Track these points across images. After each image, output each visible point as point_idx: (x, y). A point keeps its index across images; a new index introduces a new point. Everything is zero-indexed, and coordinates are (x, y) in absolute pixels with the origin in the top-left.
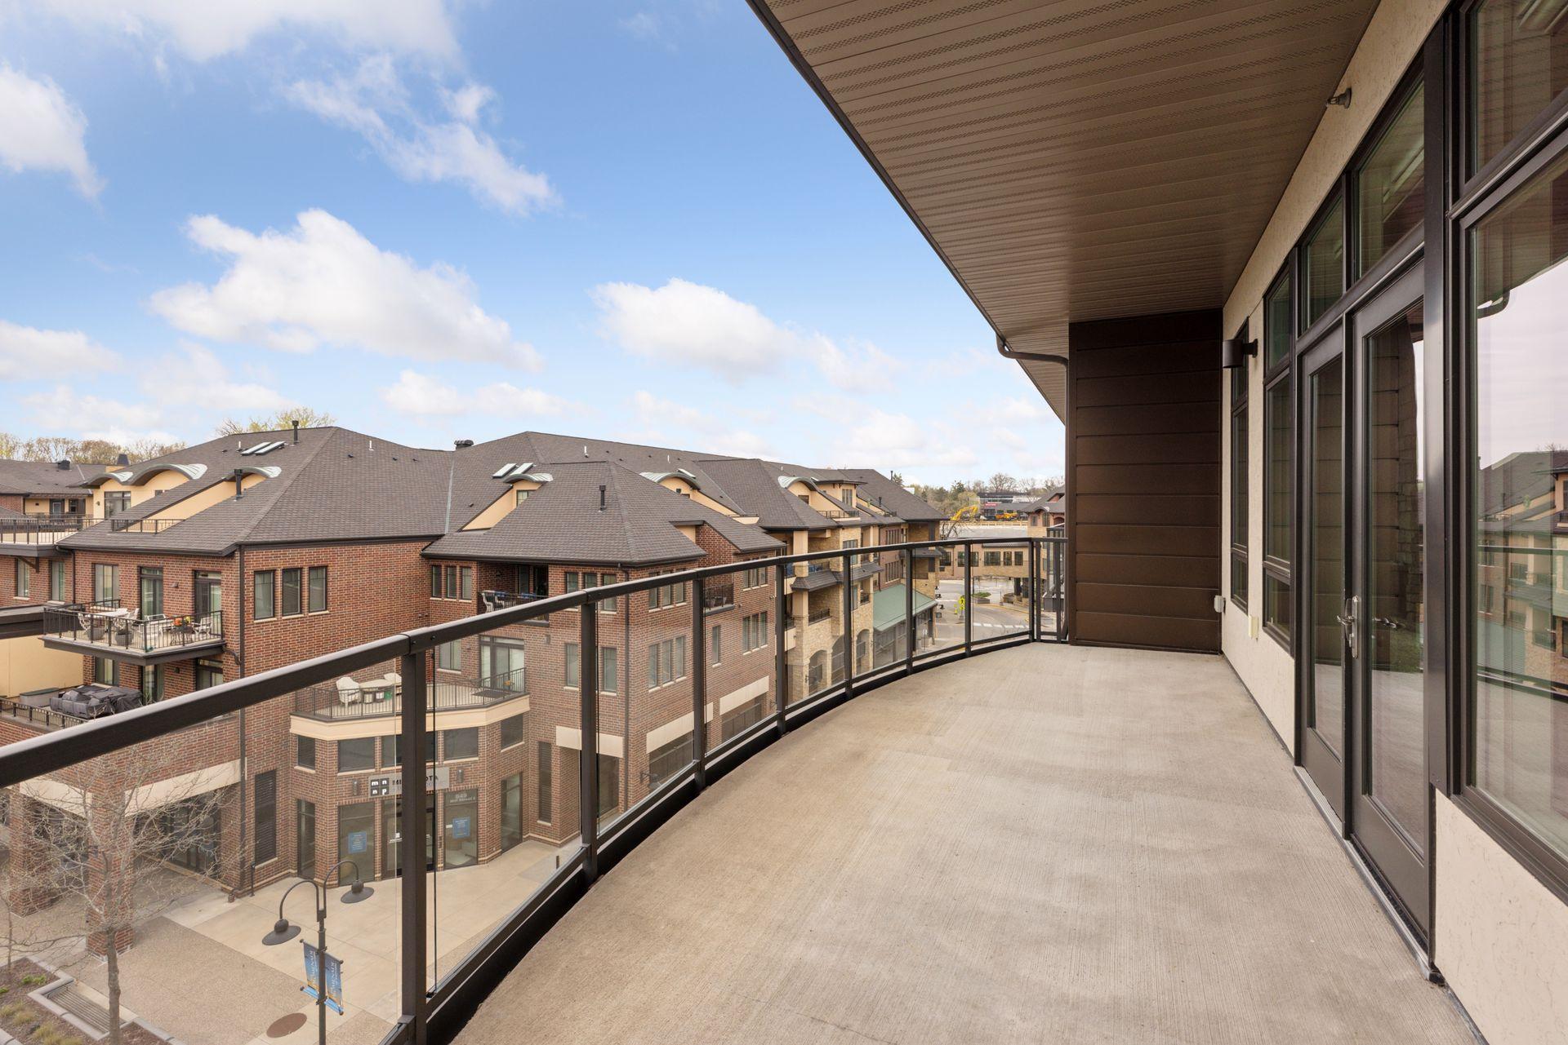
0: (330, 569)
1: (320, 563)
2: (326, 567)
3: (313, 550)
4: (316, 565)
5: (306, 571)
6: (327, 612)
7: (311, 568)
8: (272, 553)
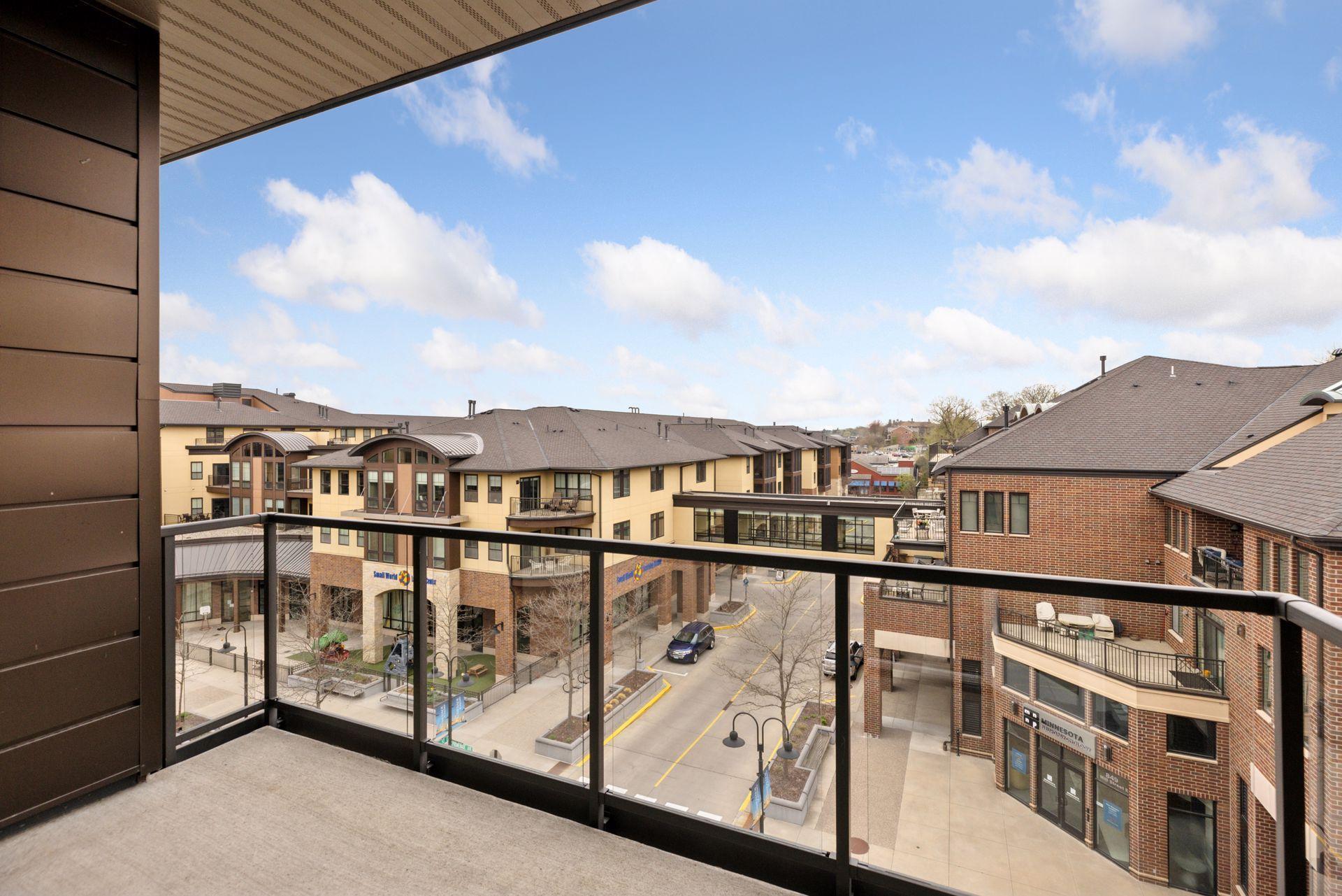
0: (1031, 496)
1: (1021, 490)
2: (1027, 494)
3: (1014, 477)
4: (1016, 491)
5: (1006, 496)
6: (1028, 536)
7: (1011, 494)
8: (975, 476)
